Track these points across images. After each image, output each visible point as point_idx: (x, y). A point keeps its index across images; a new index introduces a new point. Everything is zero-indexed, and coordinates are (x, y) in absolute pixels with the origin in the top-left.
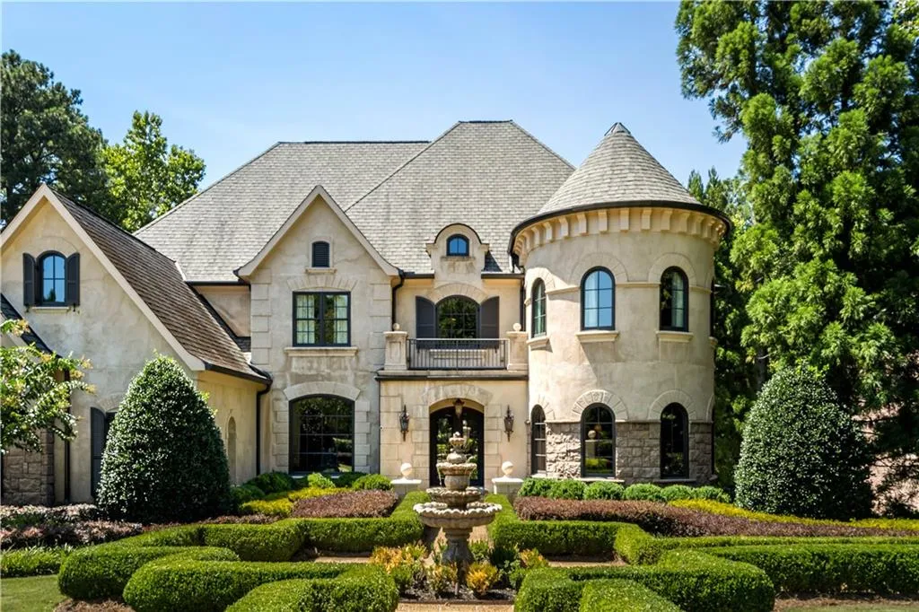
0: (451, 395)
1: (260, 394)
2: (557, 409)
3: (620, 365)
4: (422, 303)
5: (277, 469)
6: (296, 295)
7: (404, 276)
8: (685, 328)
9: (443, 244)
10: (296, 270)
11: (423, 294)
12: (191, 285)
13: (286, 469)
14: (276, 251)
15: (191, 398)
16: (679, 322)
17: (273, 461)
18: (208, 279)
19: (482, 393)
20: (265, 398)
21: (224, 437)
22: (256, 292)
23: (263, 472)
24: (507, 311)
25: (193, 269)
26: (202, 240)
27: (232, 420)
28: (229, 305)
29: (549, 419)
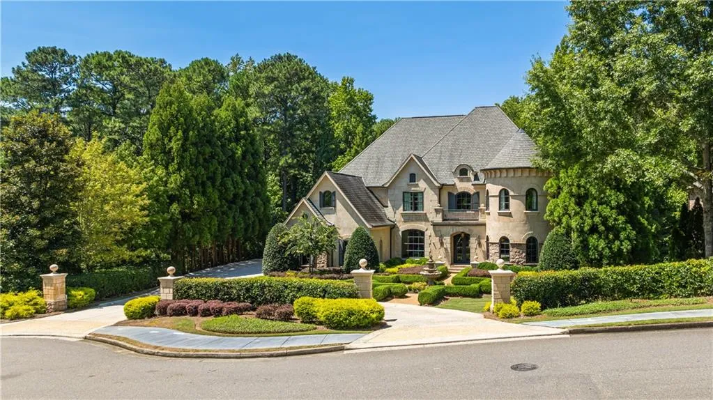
0: (458, 231)
1: (391, 229)
2: (492, 238)
3: (511, 223)
4: (450, 194)
5: (397, 256)
6: (404, 193)
7: (443, 185)
8: (537, 210)
9: (458, 172)
10: (404, 183)
11: (451, 191)
12: (367, 188)
13: (400, 256)
14: (398, 177)
15: (369, 238)
16: (535, 208)
17: (396, 253)
18: (373, 185)
19: (470, 230)
20: (394, 230)
21: (378, 249)
22: (390, 192)
23: (392, 257)
24: (482, 197)
25: (369, 181)
26: (371, 167)
27: (381, 241)
28: (381, 195)
29: (490, 241)
